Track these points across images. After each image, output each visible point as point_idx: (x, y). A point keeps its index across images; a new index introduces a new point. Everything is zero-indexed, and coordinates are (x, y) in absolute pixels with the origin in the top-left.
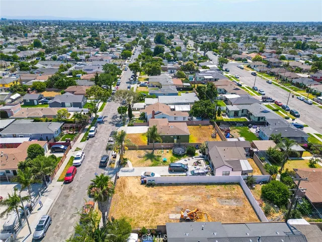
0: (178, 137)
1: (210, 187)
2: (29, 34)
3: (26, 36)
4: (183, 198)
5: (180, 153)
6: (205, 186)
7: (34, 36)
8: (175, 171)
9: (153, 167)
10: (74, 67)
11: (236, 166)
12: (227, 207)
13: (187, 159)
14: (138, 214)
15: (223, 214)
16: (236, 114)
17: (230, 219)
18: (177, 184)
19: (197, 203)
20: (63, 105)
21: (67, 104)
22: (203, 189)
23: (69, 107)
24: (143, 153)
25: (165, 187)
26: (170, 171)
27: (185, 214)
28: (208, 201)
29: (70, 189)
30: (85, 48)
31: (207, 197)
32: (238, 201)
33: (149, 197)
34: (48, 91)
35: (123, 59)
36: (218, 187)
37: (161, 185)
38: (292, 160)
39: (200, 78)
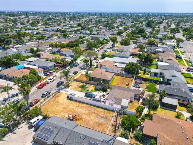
0: (103, 80)
1: (98, 109)
2: (81, 20)
3: (80, 21)
4: (80, 110)
5: (98, 88)
6: (96, 108)
7: (83, 21)
8: (87, 96)
9: (80, 92)
10: (87, 37)
11: (118, 101)
12: (97, 121)
13: (100, 92)
14: (53, 110)
15: (91, 123)
16: (156, 75)
17: (92, 127)
18: (83, 103)
19: (83, 114)
20: (65, 55)
21: (67, 55)
22: (93, 109)
23: (68, 57)
24: (81, 84)
25: (76, 102)
26: (85, 96)
27: (71, 116)
28: (90, 115)
29: (38, 92)
30: (102, 28)
31: (92, 113)
32: (105, 120)
33: (65, 104)
34: (66, 48)
35: (118, 35)
36: (102, 110)
37: (75, 101)
38: (166, 109)
39: (154, 50)
